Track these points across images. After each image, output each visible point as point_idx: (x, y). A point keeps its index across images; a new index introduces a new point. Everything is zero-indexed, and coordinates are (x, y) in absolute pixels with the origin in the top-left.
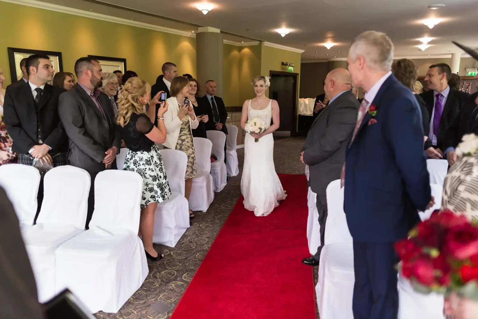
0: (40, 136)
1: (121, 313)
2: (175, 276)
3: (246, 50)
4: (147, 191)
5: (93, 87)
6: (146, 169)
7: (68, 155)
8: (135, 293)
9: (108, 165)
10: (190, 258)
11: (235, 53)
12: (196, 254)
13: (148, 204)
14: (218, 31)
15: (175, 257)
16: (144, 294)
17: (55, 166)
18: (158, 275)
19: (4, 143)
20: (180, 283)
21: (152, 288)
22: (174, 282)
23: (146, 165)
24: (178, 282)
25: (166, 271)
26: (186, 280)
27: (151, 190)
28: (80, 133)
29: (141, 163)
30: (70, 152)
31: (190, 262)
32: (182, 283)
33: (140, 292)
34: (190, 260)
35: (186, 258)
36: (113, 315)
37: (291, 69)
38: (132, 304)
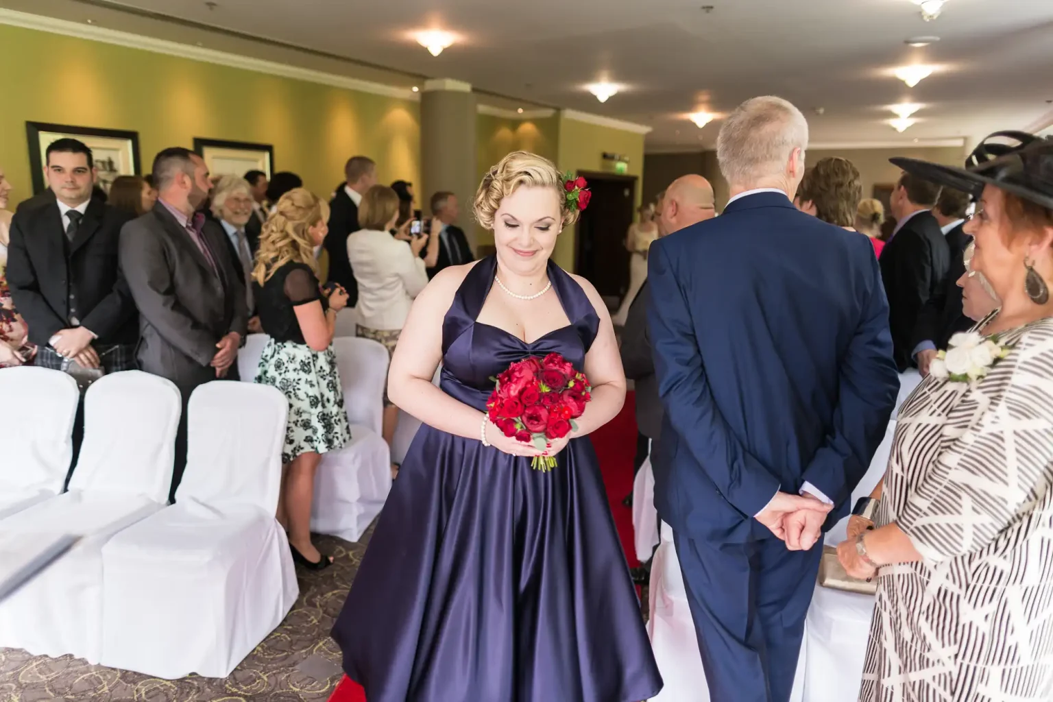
0: (73, 310)
1: (235, 678)
3: (528, 128)
4: (299, 425)
5: (192, 209)
6: (299, 380)
7: (138, 348)
8: (268, 637)
9: (222, 372)
11: (505, 133)
13: (298, 454)
14: (466, 87)
16: (286, 639)
17: (107, 372)
18: (318, 600)
19: (8, 322)
21: (303, 626)
23: (301, 372)
25: (335, 592)
27: (307, 425)
28: (165, 304)
29: (291, 367)
30: (143, 342)
33: (279, 634)
36: (219, 680)
37: (621, 167)
38: (260, 660)
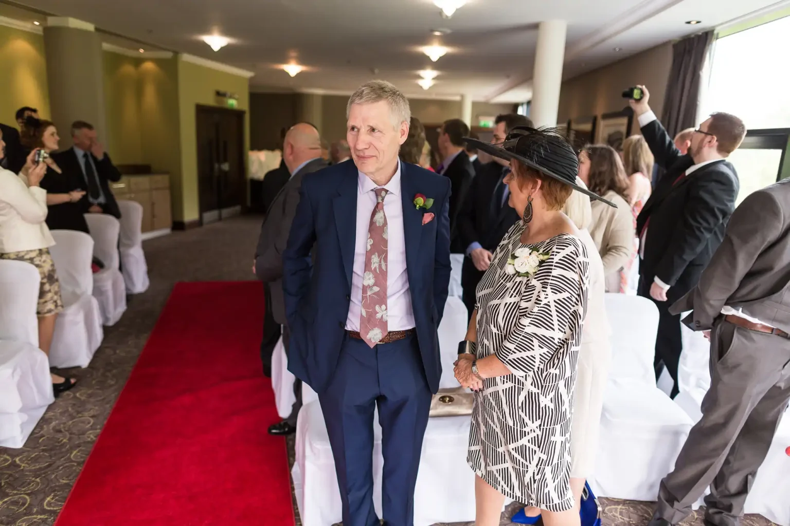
2: (26, 505)
3: (149, 66)
10: (58, 463)
11: (128, 69)
12: (71, 453)
14: (89, 26)
15: (24, 467)
20: (39, 517)
22: (25, 518)
24: (35, 516)
26: (52, 509)
31: (57, 472)
32: (42, 517)
34: (59, 467)
35: (49, 466)
37: (232, 103)
